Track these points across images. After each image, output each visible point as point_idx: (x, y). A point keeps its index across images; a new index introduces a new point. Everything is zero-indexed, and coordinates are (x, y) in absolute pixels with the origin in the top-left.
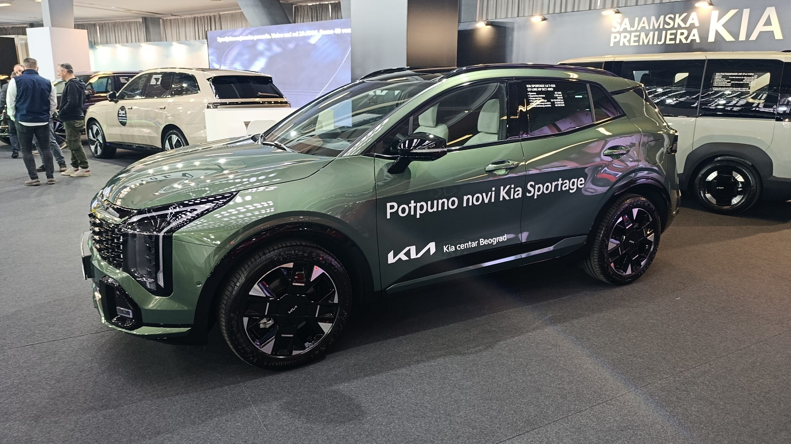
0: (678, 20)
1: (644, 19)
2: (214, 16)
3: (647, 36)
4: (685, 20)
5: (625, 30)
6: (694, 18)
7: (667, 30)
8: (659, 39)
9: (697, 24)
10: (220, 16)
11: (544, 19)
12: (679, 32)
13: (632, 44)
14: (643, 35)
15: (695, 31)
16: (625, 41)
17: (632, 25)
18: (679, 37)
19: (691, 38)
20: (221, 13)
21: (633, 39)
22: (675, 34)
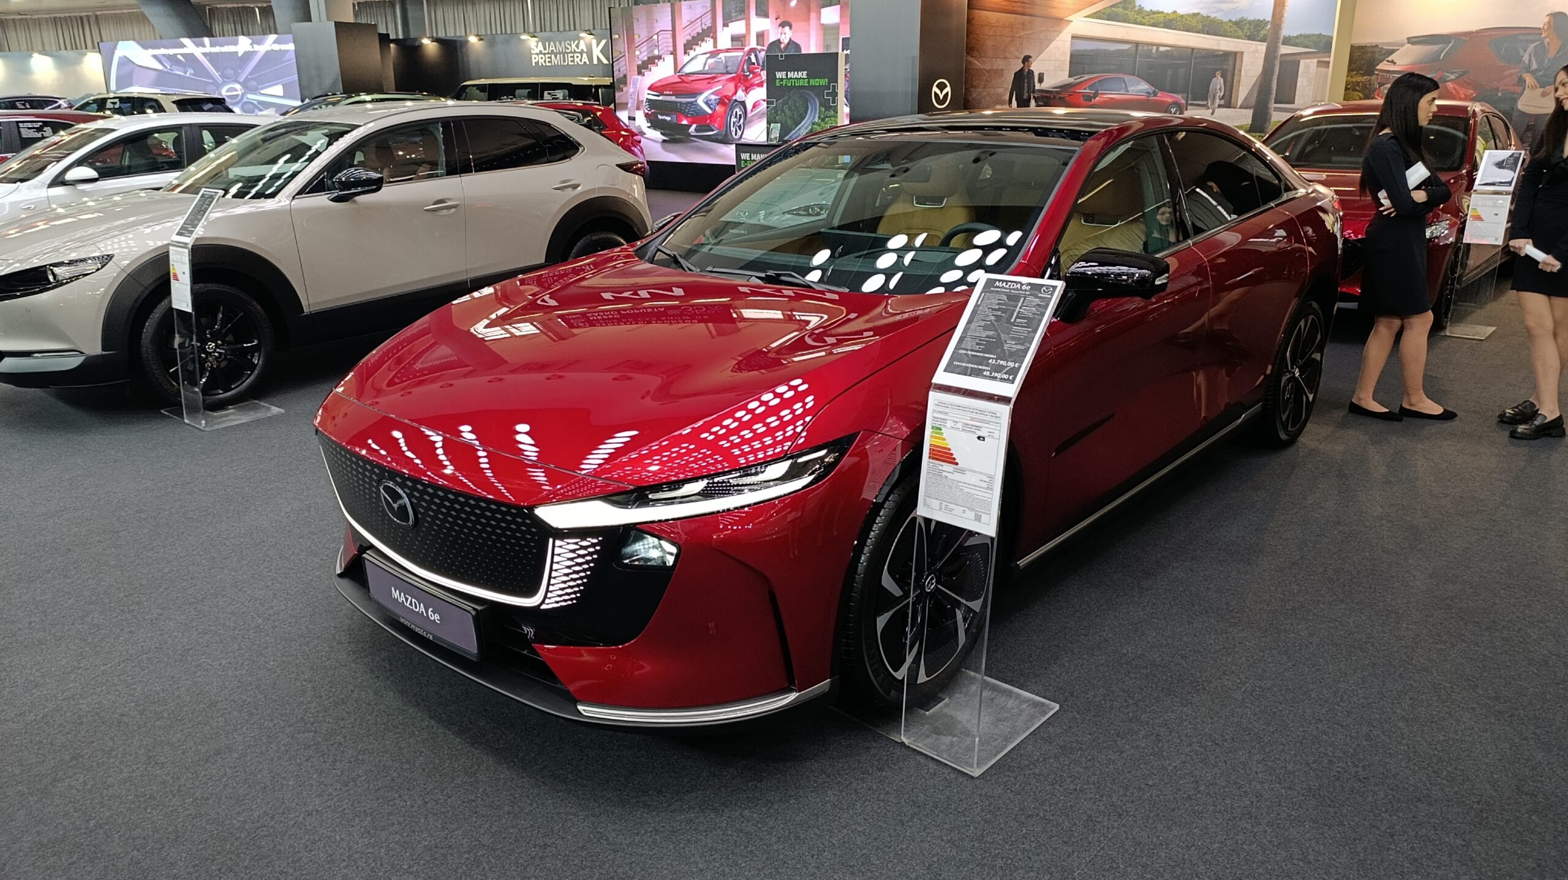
0: (574, 46)
1: (552, 43)
3: (556, 57)
4: (577, 46)
5: (541, 52)
6: (582, 46)
7: (568, 53)
8: (564, 61)
9: (585, 50)
10: (96, 16)
12: (576, 55)
13: (548, 64)
14: (553, 56)
15: (585, 55)
16: (542, 61)
17: (545, 49)
18: (576, 59)
19: (583, 60)
20: (99, 13)
21: (547, 60)
22: (573, 57)
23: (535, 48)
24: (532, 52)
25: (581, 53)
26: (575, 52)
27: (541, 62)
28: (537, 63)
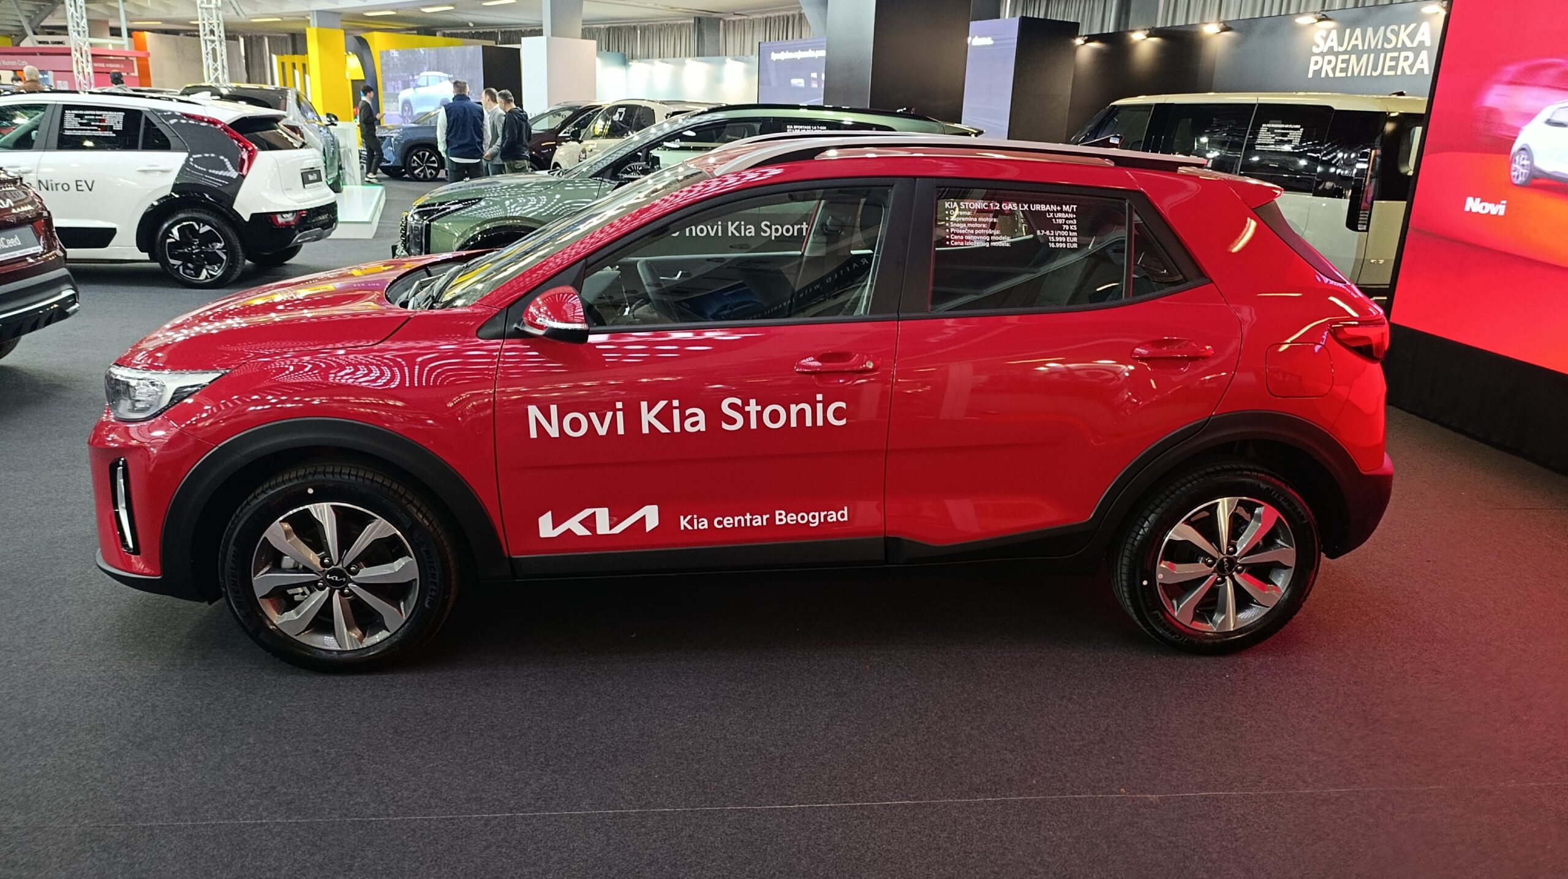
1: (1358, 32)
6: (1424, 35)
9: (1427, 44)
15: (1424, 54)
23: (1320, 42)
24: (1315, 50)
25: (1417, 51)
26: (1404, 48)
27: (1328, 68)
28: (1317, 73)
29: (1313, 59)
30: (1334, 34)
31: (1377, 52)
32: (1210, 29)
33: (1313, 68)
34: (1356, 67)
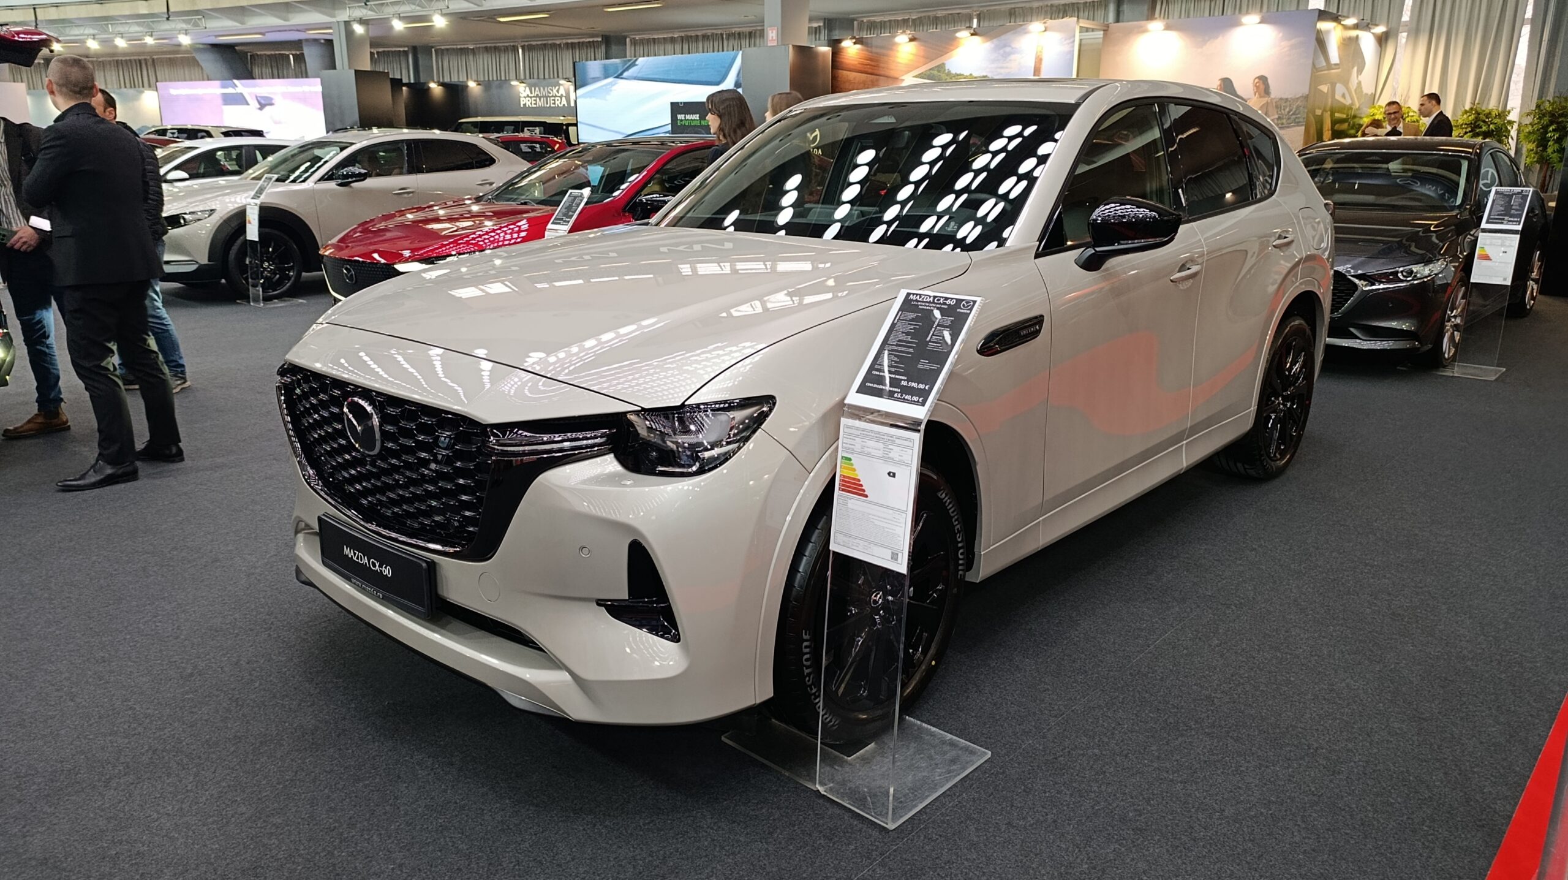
0: (555, 91)
1: (537, 89)
2: (145, 60)
3: (539, 100)
4: (558, 91)
5: (528, 96)
6: (562, 91)
7: (550, 97)
8: (547, 103)
9: (563, 94)
10: (153, 60)
11: (479, 84)
12: (556, 98)
13: (534, 106)
14: (537, 99)
15: (564, 99)
17: (531, 93)
18: (556, 102)
19: (562, 103)
20: (155, 57)
21: (533, 102)
22: (554, 100)
23: (523, 92)
24: (521, 95)
25: (561, 97)
26: (556, 96)
27: (528, 103)
28: (525, 105)
29: (522, 99)
30: (527, 89)
31: (547, 97)
32: (472, 84)
33: (522, 103)
34: (541, 103)
